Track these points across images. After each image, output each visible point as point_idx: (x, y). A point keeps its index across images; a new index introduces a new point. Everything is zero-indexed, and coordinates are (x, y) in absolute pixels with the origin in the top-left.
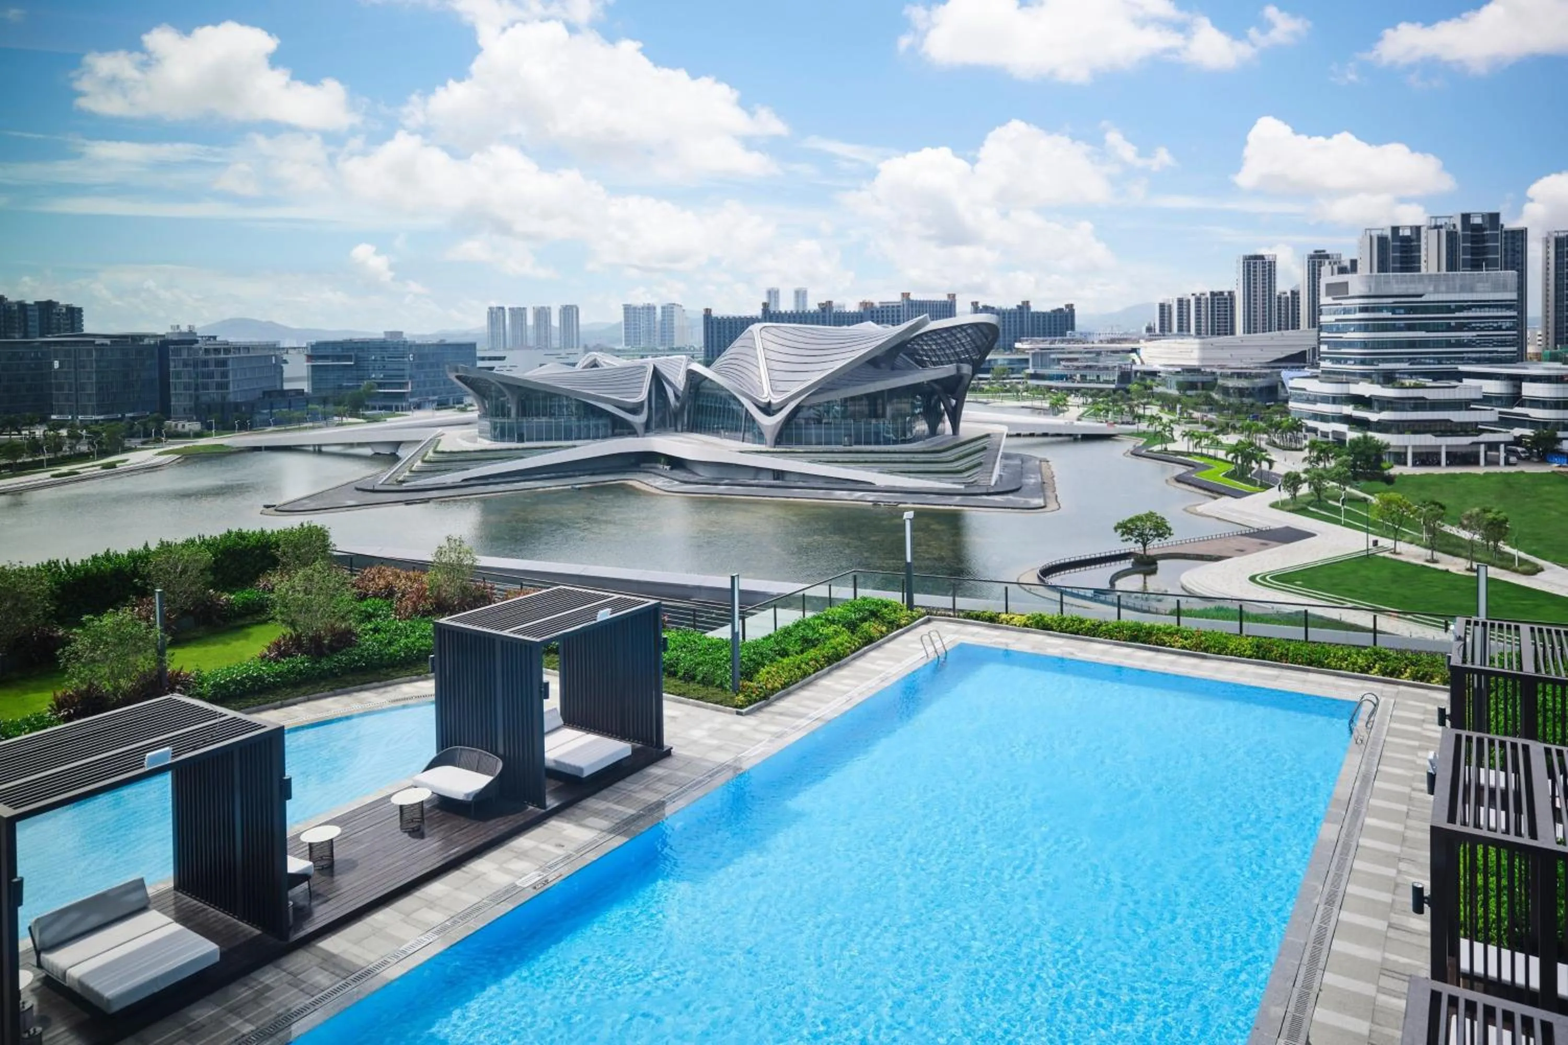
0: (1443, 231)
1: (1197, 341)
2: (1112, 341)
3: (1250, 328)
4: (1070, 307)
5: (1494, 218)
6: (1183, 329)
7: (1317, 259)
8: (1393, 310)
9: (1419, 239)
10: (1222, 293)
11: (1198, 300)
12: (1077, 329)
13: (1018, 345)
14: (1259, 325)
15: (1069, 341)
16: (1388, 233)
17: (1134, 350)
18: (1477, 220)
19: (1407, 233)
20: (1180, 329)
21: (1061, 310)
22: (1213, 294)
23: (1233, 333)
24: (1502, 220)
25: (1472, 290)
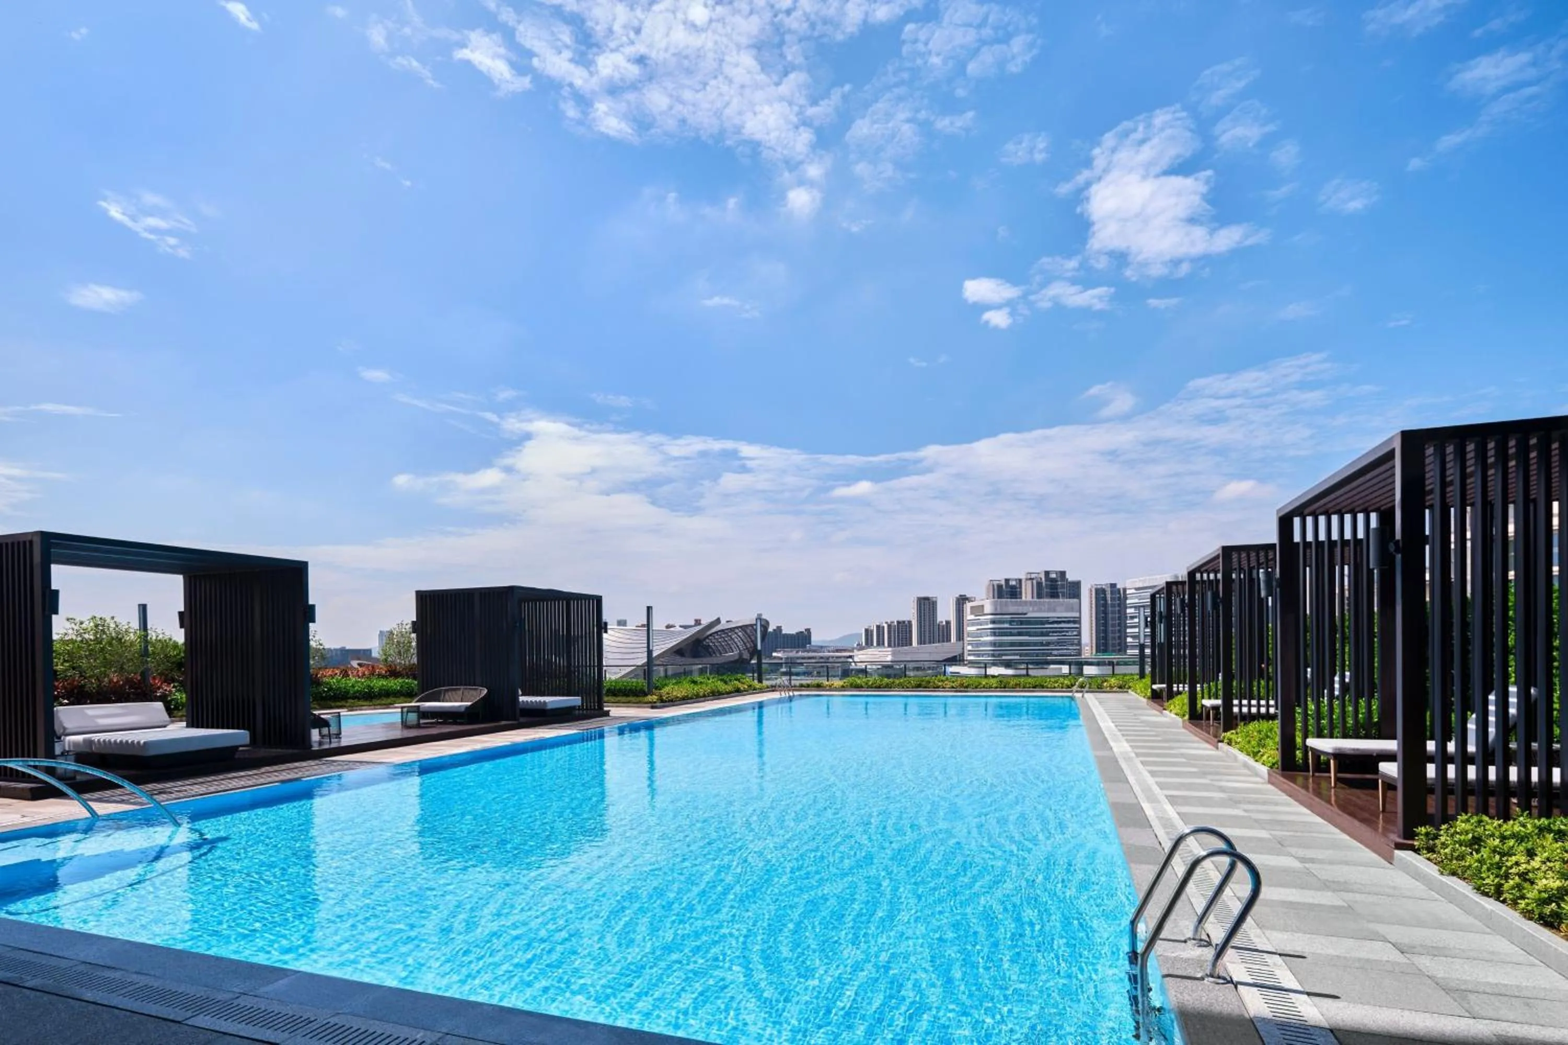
0: (1035, 582)
1: (890, 649)
2: (837, 651)
3: (921, 642)
4: (808, 630)
5: (1063, 574)
6: (880, 643)
7: (962, 601)
8: (1011, 622)
9: (1021, 587)
10: (904, 622)
11: (889, 626)
12: (813, 643)
13: (774, 654)
14: (927, 640)
15: (808, 651)
16: (1003, 583)
17: (850, 657)
18: (1053, 576)
19: (1014, 583)
20: (878, 644)
21: (802, 632)
22: (899, 622)
23: (911, 644)
24: (1068, 576)
25: (1054, 611)
